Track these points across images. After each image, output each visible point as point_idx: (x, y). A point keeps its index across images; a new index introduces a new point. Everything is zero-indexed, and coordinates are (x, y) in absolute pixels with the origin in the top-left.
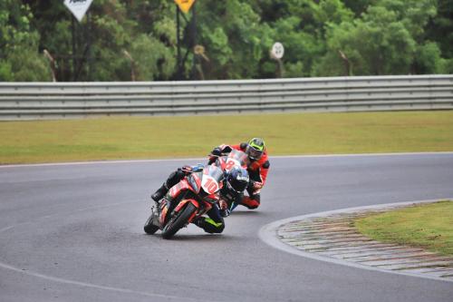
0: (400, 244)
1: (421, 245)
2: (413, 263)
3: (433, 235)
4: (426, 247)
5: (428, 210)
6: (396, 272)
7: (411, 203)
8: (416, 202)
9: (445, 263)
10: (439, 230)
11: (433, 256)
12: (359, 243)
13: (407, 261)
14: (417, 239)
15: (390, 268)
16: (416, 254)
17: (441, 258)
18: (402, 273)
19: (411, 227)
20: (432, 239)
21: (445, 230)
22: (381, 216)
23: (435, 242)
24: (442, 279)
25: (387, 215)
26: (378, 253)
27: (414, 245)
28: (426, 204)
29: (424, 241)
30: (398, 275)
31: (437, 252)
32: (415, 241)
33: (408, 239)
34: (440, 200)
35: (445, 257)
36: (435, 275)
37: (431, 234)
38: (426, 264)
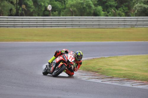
0: (88, 71)
1: (95, 72)
3: (99, 68)
4: (97, 72)
7: (92, 58)
8: (94, 58)
9: (103, 77)
10: (101, 66)
11: (99, 75)
13: (91, 76)
14: (94, 69)
18: (89, 80)
19: (92, 65)
20: (99, 69)
21: (103, 67)
24: (102, 82)
26: (81, 74)
27: (93, 71)
28: (97, 58)
29: (96, 70)
30: (87, 81)
33: (91, 69)
34: (101, 57)
35: (103, 75)
36: (99, 81)
37: (98, 68)
38: (97, 77)
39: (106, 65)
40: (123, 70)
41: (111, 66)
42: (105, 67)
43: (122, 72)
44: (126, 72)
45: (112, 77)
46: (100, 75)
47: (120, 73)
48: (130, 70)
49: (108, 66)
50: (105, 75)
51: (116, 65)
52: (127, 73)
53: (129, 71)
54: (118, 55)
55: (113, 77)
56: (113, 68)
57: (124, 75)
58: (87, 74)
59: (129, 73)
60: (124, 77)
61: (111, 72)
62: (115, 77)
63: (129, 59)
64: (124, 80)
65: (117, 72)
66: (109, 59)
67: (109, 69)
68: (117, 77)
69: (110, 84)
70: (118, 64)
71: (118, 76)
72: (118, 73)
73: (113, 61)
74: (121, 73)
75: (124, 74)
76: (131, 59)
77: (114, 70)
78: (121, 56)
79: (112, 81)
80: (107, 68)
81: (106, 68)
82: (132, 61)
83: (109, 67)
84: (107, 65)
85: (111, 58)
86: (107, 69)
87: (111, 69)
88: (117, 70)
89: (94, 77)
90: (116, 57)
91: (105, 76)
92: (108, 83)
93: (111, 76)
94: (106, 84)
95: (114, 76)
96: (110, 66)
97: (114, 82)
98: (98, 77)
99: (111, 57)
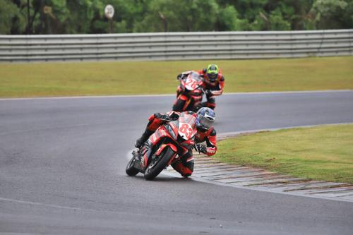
0: (244, 166)
1: (260, 166)
2: (259, 180)
3: (269, 158)
4: (266, 168)
5: (257, 138)
6: (247, 188)
7: (239, 133)
8: (243, 132)
9: (284, 180)
10: (272, 154)
11: (273, 175)
12: (210, 164)
13: (253, 179)
14: (255, 161)
15: (240, 184)
16: (258, 174)
17: (280, 176)
18: (251, 188)
19: (248, 152)
20: (268, 161)
21: (277, 154)
23: (271, 163)
24: (285, 193)
25: (225, 142)
26: (228, 172)
27: (255, 166)
28: (251, 134)
29: (262, 163)
30: (250, 190)
31: (275, 172)
32: (256, 163)
33: (249, 161)
34: (262, 130)
35: (283, 176)
36: (279, 190)
37: (266, 158)
38: (269, 181)
39: (284, 149)
40: (329, 161)
41: (296, 151)
42: (284, 154)
43: (328, 168)
44: (341, 167)
45: (306, 181)
46: (276, 174)
47: (325, 168)
48: (346, 161)
49: (289, 154)
50: (289, 175)
51: (308, 150)
52: (343, 170)
53: (345, 163)
55: (311, 180)
56: (303, 156)
57: (336, 174)
58: (243, 173)
59: (348, 169)
60: (337, 179)
61: (301, 168)
62: (315, 179)
63: (332, 134)
64: (338, 186)
65: (316, 167)
66: (283, 134)
67: (293, 160)
68: (320, 179)
69: (309, 198)
70: (313, 147)
71: (320, 177)
72: (318, 168)
73: (298, 140)
74: (327, 170)
75: (334, 171)
76: (338, 135)
77: (306, 161)
78: (309, 127)
79: (311, 188)
80: (289, 158)
81: (285, 157)
82: (342, 138)
83: (293, 154)
84: (287, 150)
85: (287, 133)
86: (290, 160)
87: (298, 160)
88: (315, 161)
89: (261, 181)
90: (297, 129)
91: (290, 177)
92: (301, 193)
93: (305, 178)
94: (296, 197)
95: (312, 177)
96: (293, 151)
97: (315, 191)
98: (271, 181)
99: (289, 130)
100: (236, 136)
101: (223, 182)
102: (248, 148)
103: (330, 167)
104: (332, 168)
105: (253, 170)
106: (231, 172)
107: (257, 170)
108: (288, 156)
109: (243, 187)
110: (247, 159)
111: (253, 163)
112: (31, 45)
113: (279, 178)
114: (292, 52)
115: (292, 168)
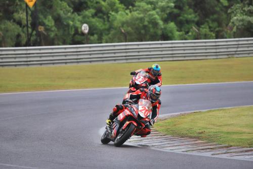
0: (182, 137)
1: (195, 137)
2: (194, 147)
3: (200, 131)
4: (198, 138)
5: (192, 117)
6: (185, 153)
7: (179, 113)
8: (182, 113)
9: (212, 147)
10: (203, 128)
11: (204, 143)
12: (159, 137)
13: (190, 146)
14: (191, 133)
15: (180, 150)
16: (193, 143)
17: (209, 144)
18: (189, 153)
19: (185, 127)
20: (200, 133)
21: (206, 128)
22: (166, 121)
23: (202, 135)
25: (169, 120)
26: (171, 142)
27: (191, 137)
28: (188, 114)
29: (196, 135)
30: (187, 155)
31: (205, 141)
32: (191, 135)
33: (187, 134)
34: (195, 111)
35: (211, 144)
36: (208, 154)
38: (201, 148)
39: (212, 124)
40: (244, 133)
41: (220, 126)
42: (212, 128)
43: (243, 137)
45: (228, 147)
46: (206, 143)
47: (241, 137)
49: (215, 128)
50: (215, 143)
51: (229, 125)
54: (224, 107)
55: (231, 146)
56: (225, 129)
57: (249, 141)
58: (182, 143)
60: (250, 145)
61: (225, 137)
62: (234, 146)
63: (246, 113)
65: (235, 137)
66: (211, 114)
67: (219, 132)
68: (238, 146)
69: (229, 159)
70: (233, 123)
71: (237, 144)
72: (236, 138)
73: (221, 118)
74: (243, 139)
75: (248, 140)
76: (251, 113)
77: (227, 133)
78: (229, 108)
79: (231, 152)
81: (212, 130)
83: (218, 128)
84: (214, 125)
85: (214, 113)
86: (216, 132)
87: (222, 132)
88: (234, 133)
89: (196, 147)
90: (221, 110)
91: (216, 145)
92: (224, 156)
93: (227, 145)
94: (221, 159)
95: (232, 144)
96: (218, 126)
97: (234, 154)
98: (203, 148)
99: (213, 111)
100: (177, 116)
101: (168, 149)
102: (185, 125)
103: (244, 137)
104: (246, 137)
105: (189, 140)
106: (173, 142)
107: (192, 140)
108: (215, 129)
109: (182, 153)
110: (185, 132)
111: (190, 135)
112: (29, 54)
113: (208, 145)
114: (217, 54)
115: (218, 138)
